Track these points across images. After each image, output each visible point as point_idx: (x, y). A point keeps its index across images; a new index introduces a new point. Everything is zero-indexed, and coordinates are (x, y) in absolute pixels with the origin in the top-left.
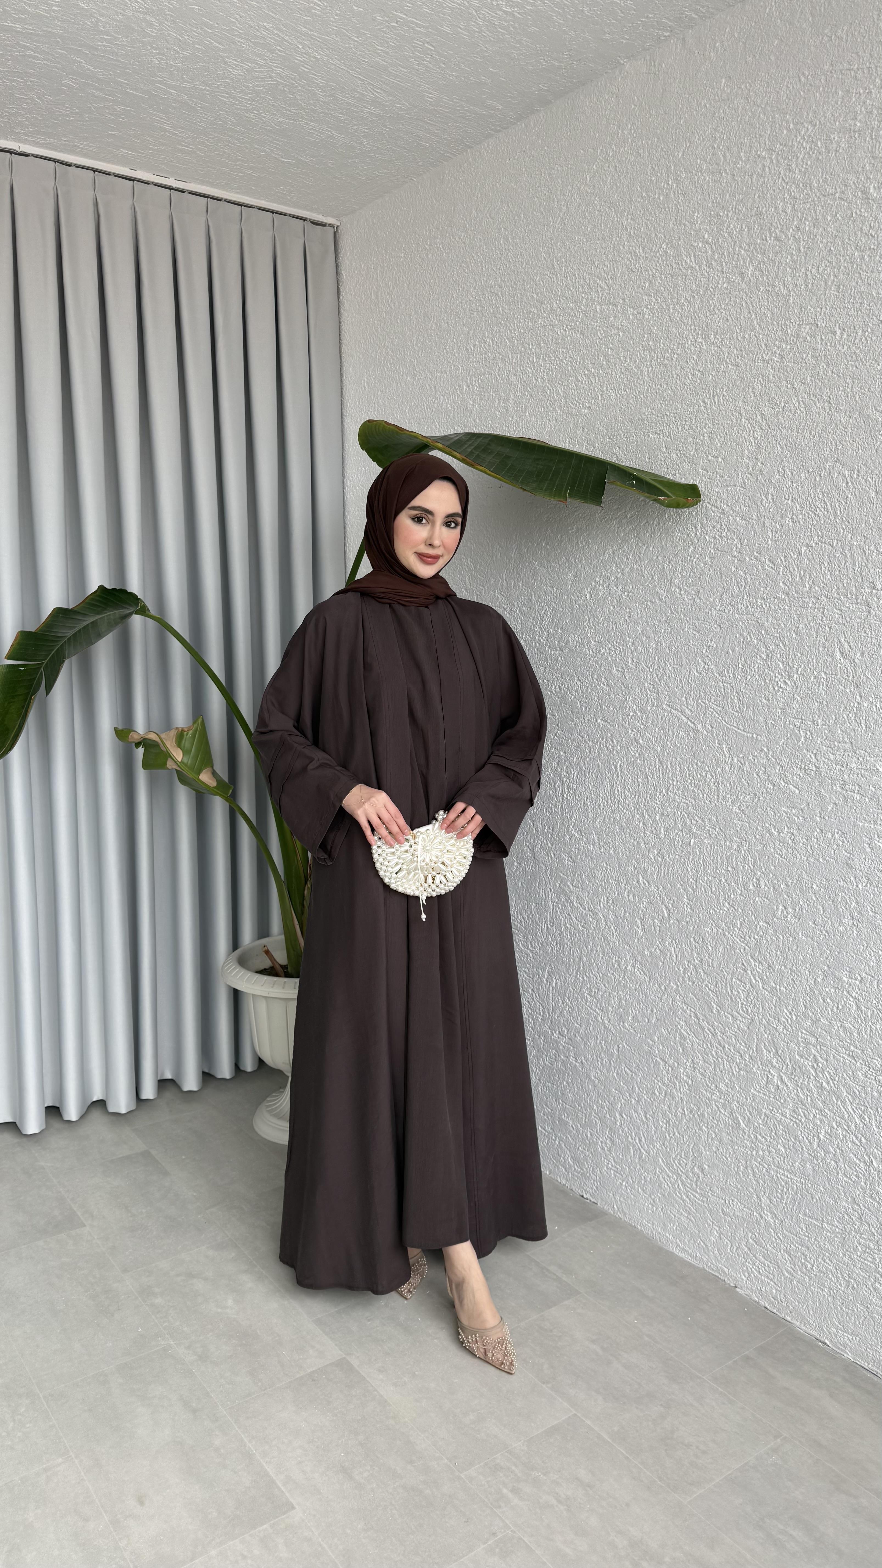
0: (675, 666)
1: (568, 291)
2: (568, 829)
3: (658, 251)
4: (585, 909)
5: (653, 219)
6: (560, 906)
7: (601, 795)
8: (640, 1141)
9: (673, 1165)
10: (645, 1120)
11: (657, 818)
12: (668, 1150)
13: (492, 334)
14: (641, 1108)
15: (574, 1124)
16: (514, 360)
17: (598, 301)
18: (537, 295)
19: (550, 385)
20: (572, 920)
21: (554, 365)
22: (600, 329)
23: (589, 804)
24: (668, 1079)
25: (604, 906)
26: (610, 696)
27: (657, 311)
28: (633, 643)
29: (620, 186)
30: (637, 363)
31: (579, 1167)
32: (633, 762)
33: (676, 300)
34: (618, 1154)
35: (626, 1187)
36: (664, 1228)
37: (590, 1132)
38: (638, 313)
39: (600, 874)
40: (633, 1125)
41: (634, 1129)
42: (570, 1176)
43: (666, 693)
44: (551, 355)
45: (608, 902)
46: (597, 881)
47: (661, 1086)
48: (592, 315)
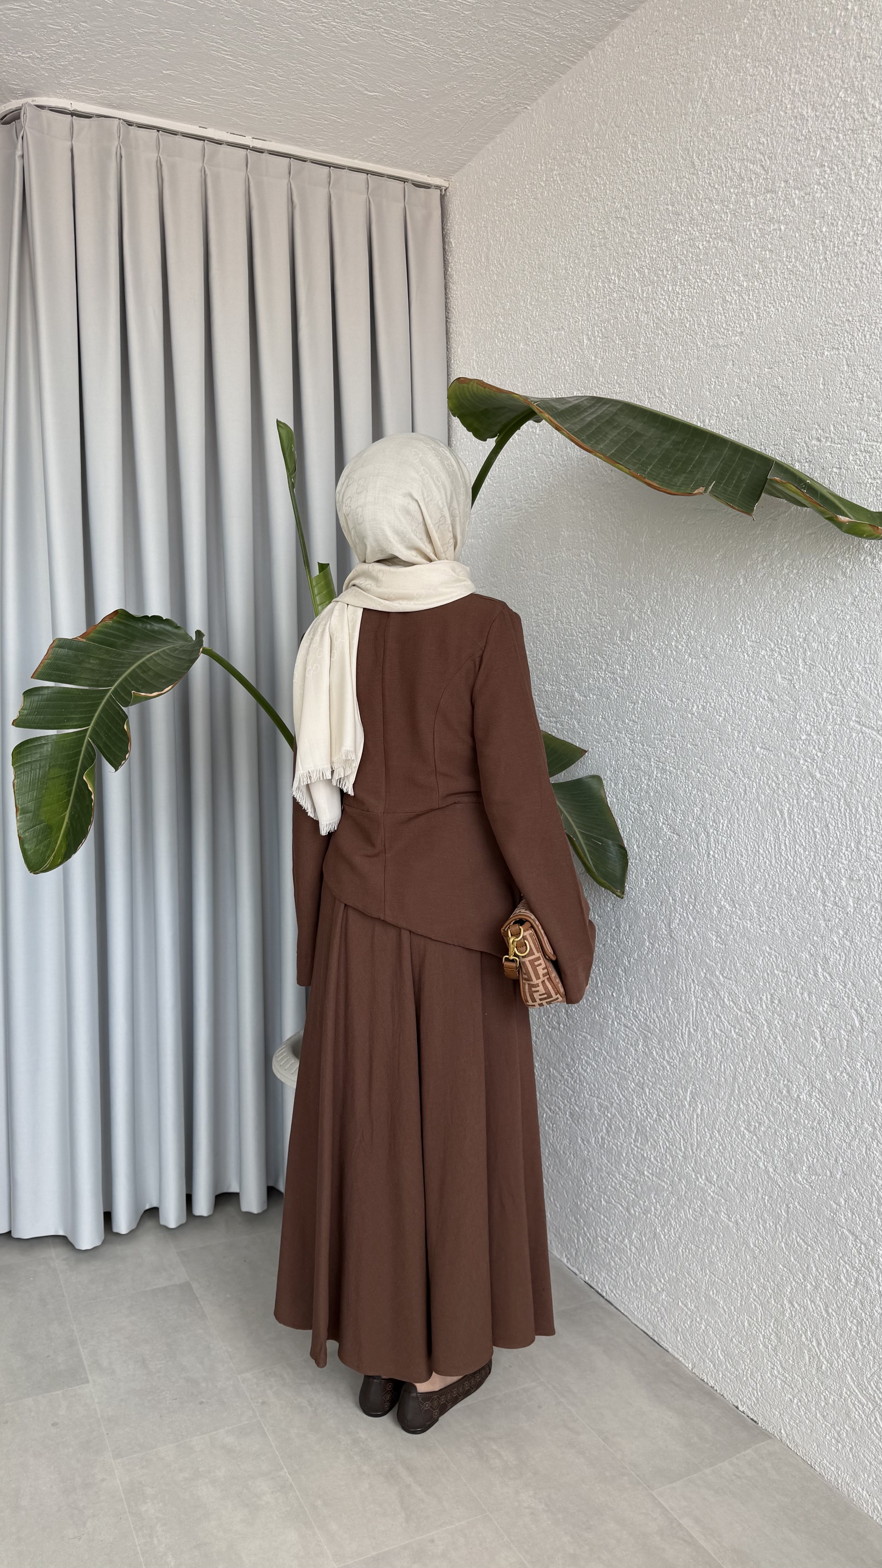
0: (866, 666)
1: (712, 191)
2: (715, 898)
3: (834, 103)
4: (740, 1010)
5: (826, 63)
6: (706, 1003)
7: (761, 851)
8: (819, 1344)
9: (868, 1388)
10: (825, 1316)
11: (844, 884)
12: (860, 1364)
13: (618, 268)
14: (821, 1298)
15: (726, 1305)
16: (645, 295)
17: (751, 193)
18: (673, 206)
19: (690, 315)
20: (723, 1024)
21: (695, 289)
22: (755, 227)
23: (744, 864)
24: (860, 1261)
25: (767, 1007)
26: (772, 714)
27: (833, 184)
28: (805, 639)
29: (780, 34)
30: (805, 261)
31: (733, 1366)
32: (807, 804)
33: (859, 162)
34: (787, 1357)
35: (798, 1407)
36: (855, 1476)
37: (748, 1321)
38: (806, 194)
39: (760, 962)
40: (808, 1320)
41: (810, 1326)
42: (720, 1376)
43: (855, 704)
44: (691, 277)
45: (772, 1002)
46: (757, 972)
47: (850, 1270)
48: (743, 213)
